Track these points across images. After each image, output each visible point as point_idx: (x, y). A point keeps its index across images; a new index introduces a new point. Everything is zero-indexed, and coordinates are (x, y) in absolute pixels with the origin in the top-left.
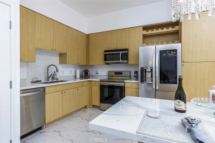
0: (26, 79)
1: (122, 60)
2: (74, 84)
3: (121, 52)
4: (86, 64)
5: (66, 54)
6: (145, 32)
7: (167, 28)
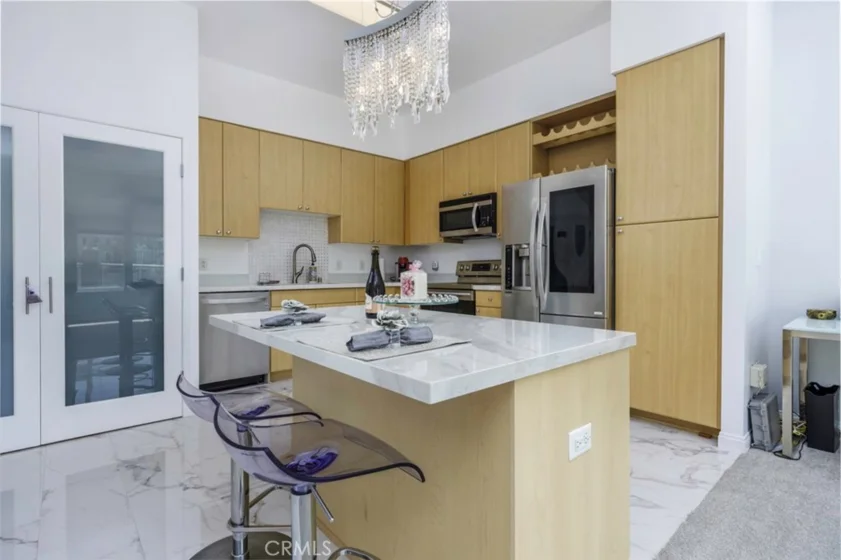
0: (246, 276)
1: (478, 227)
2: (351, 293)
3: (476, 205)
4: (401, 244)
5: (339, 217)
6: (540, 139)
7: (583, 124)
